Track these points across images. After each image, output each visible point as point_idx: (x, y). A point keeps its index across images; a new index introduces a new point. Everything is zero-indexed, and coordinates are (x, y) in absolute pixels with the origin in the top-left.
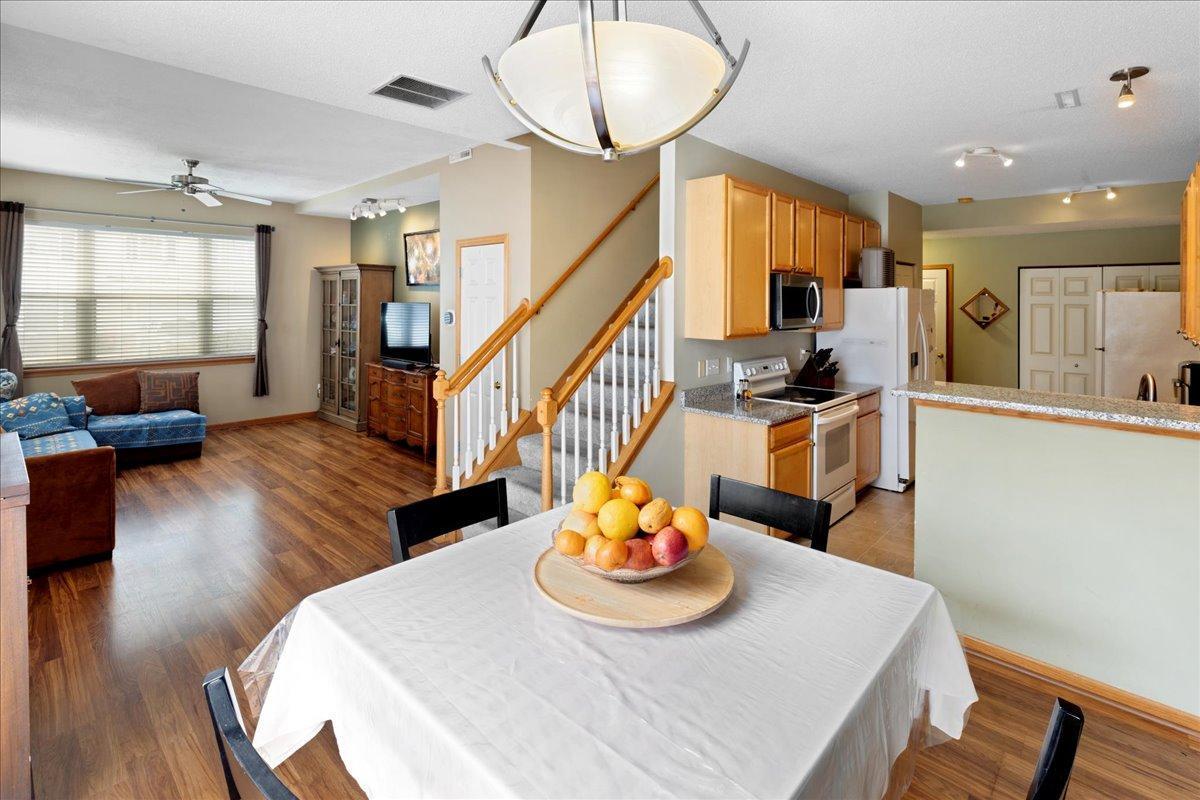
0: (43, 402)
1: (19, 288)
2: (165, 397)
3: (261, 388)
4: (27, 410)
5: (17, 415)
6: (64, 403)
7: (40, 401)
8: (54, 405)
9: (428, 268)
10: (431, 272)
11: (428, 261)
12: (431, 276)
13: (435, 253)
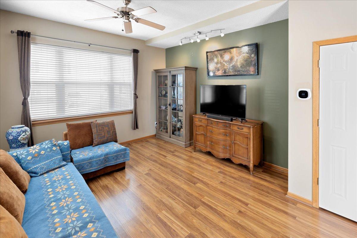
0: (48, 147)
1: (29, 79)
2: (104, 136)
3: (136, 126)
4: (39, 153)
5: (34, 157)
6: (60, 147)
7: (46, 147)
8: (54, 148)
9: (225, 68)
10: (228, 70)
11: (225, 64)
12: (227, 71)
13: (231, 59)
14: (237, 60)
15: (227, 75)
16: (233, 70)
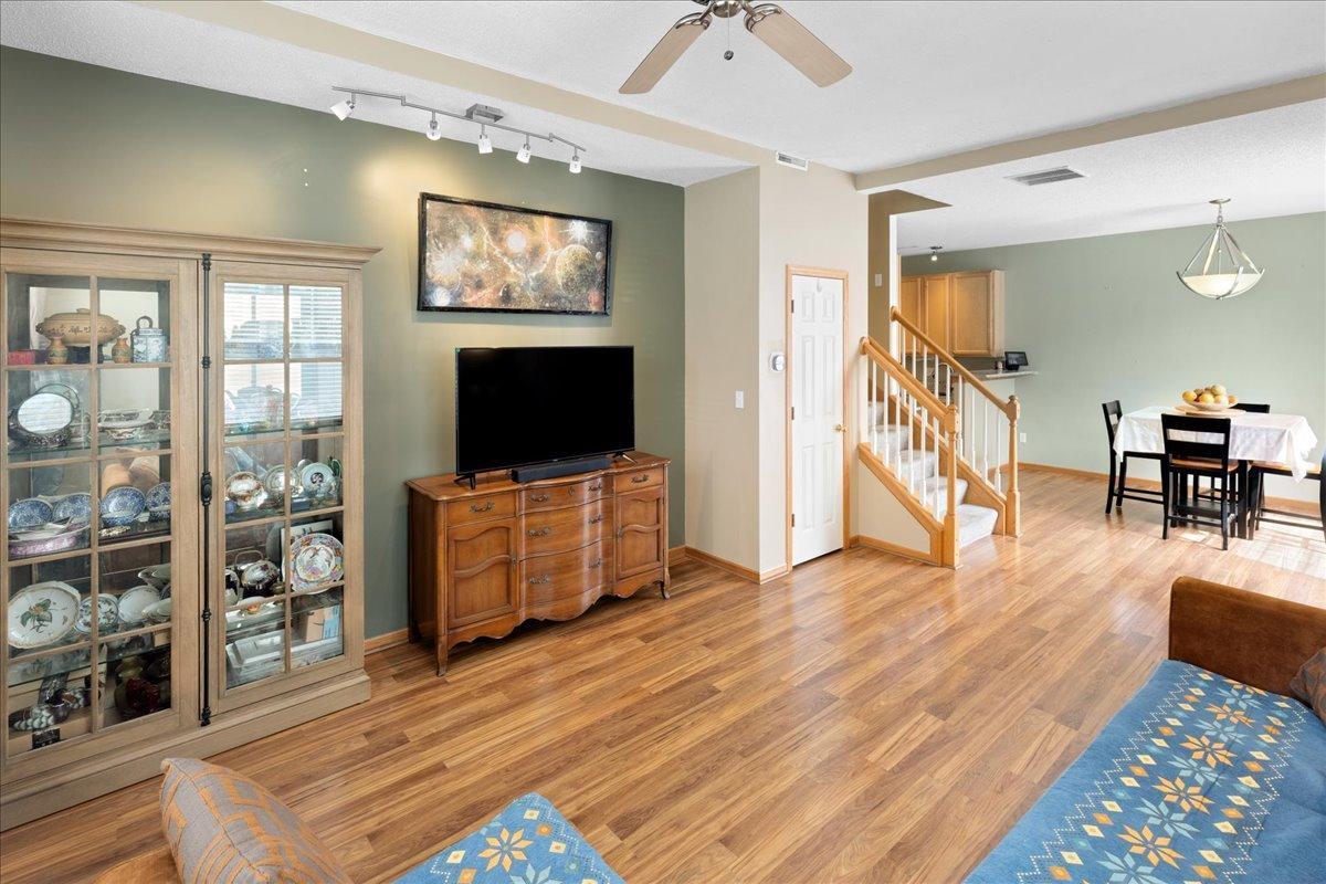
9: (510, 280)
10: (518, 289)
11: (512, 267)
12: (515, 295)
13: (535, 252)
14: (554, 259)
15: (513, 307)
16: (537, 294)
